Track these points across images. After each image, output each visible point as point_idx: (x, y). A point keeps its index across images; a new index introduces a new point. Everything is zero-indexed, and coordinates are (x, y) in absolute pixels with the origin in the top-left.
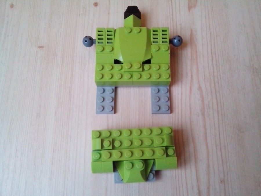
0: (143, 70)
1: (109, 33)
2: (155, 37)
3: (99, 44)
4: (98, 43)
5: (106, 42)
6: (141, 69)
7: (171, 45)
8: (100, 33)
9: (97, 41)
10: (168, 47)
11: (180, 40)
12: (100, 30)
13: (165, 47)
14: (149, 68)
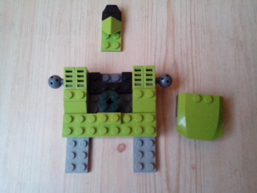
0: (122, 122)
1: (80, 74)
2: (137, 78)
3: (67, 88)
4: (67, 86)
5: (76, 86)
6: (120, 122)
7: (158, 85)
8: (68, 74)
9: (65, 83)
10: (153, 92)
11: (169, 81)
12: (68, 70)
13: (149, 92)
14: (129, 119)
